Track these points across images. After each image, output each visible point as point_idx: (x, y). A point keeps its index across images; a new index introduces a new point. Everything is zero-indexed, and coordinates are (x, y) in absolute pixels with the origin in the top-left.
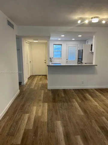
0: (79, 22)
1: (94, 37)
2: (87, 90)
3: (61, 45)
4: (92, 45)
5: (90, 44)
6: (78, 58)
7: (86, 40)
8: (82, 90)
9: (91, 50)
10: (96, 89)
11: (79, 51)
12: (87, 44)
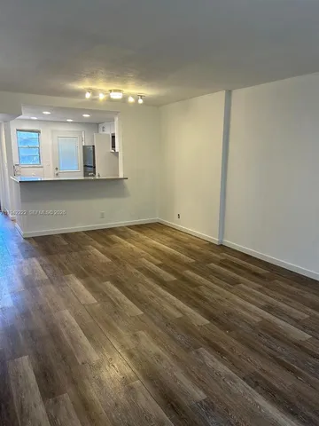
0: (88, 95)
1: (117, 119)
2: (113, 230)
3: (39, 132)
4: (113, 137)
5: (108, 132)
6: (85, 166)
7: (98, 124)
8: (103, 230)
9: (114, 147)
10: (129, 227)
11: (84, 147)
12: (101, 132)
